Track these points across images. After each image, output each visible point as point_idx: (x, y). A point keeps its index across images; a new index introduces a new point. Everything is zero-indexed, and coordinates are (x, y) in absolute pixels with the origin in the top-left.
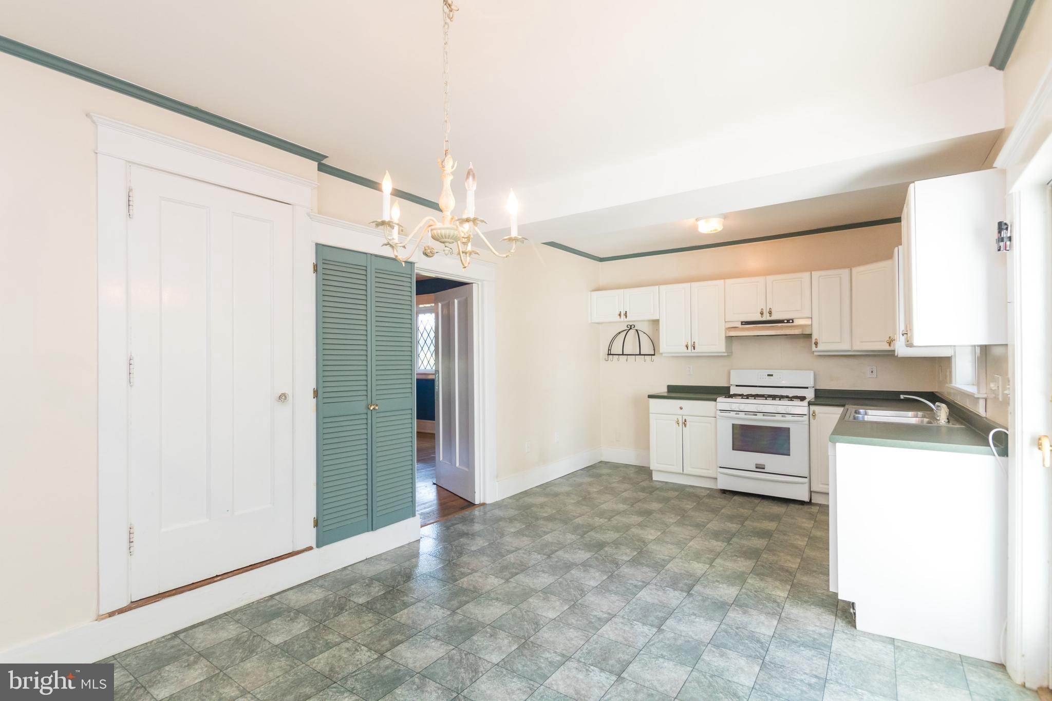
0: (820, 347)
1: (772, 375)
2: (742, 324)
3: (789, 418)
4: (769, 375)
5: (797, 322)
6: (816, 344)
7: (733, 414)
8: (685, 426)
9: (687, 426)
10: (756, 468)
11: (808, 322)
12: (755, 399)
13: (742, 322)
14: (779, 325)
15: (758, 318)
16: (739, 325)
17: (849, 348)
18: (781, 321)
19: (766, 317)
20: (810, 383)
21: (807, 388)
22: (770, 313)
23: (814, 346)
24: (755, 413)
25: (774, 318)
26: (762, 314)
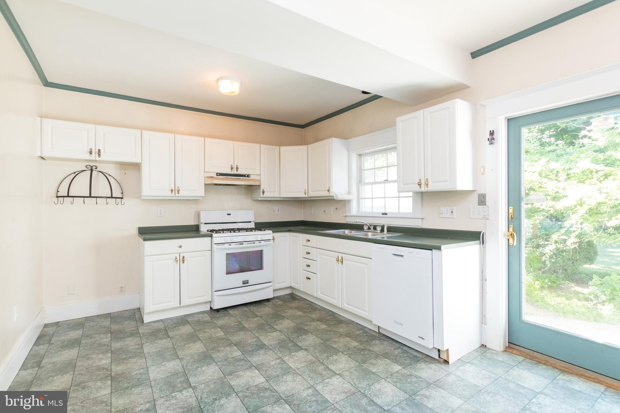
0: (266, 195)
1: (230, 214)
2: (217, 175)
3: (263, 243)
4: (228, 214)
5: (252, 177)
6: (263, 192)
7: (227, 246)
8: (183, 262)
9: (185, 262)
10: (243, 284)
11: (258, 178)
12: (239, 232)
13: (217, 174)
14: (242, 178)
15: (229, 172)
16: (215, 175)
17: (278, 196)
18: (244, 176)
19: (234, 172)
20: (252, 219)
21: (250, 222)
22: (237, 169)
23: (262, 193)
24: (241, 243)
25: (239, 172)
26: (232, 168)
